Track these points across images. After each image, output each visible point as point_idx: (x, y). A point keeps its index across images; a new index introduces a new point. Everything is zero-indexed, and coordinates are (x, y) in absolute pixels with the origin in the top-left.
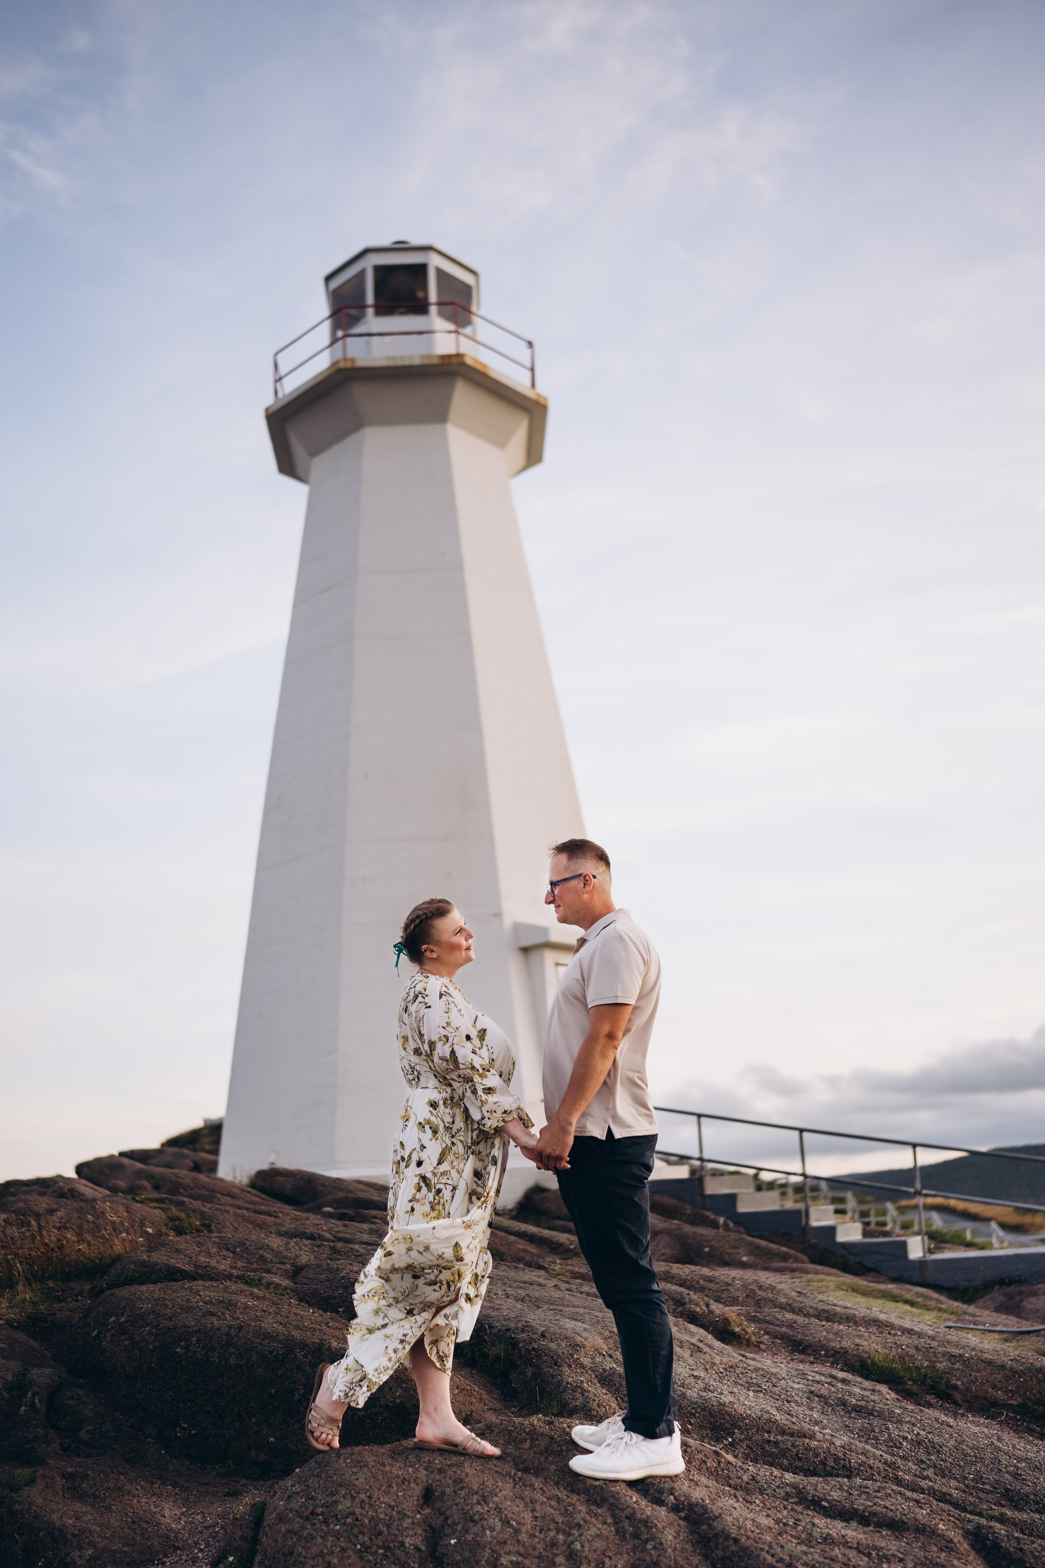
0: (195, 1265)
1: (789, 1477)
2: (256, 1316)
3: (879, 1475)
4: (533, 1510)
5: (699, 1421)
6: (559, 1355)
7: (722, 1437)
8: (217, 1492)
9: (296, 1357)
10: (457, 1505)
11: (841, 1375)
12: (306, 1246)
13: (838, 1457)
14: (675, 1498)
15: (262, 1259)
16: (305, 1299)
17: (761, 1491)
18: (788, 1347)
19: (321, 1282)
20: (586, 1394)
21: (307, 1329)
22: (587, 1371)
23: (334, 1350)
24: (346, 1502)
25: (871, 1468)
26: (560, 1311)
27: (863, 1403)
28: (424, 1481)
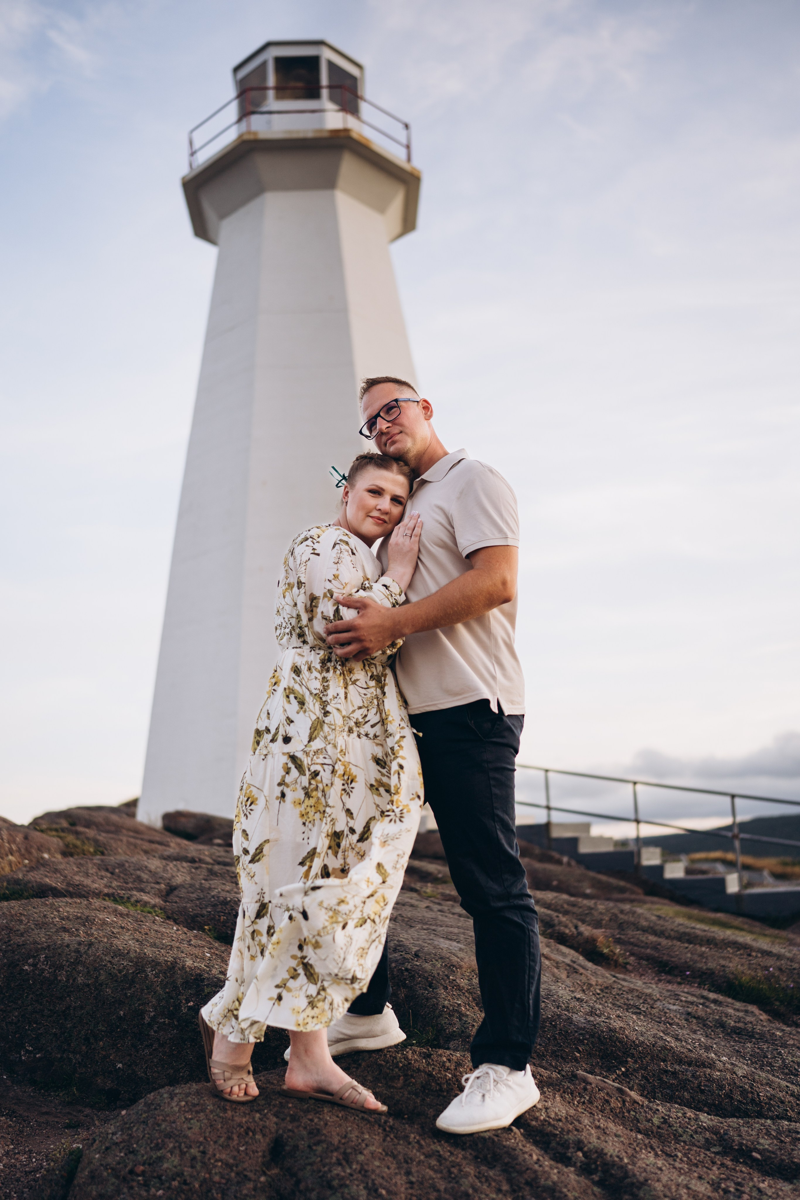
0: (69, 884)
1: (704, 1118)
2: (113, 933)
3: (793, 1111)
4: (408, 1173)
5: (588, 1048)
6: (434, 977)
7: (614, 1067)
8: (57, 1122)
9: (147, 976)
10: (311, 1164)
11: (712, 996)
12: (183, 867)
13: (745, 1090)
14: (585, 1155)
15: (139, 879)
16: (171, 917)
17: (677, 1138)
18: (654, 968)
19: (192, 901)
20: (464, 1019)
21: (164, 947)
22: (464, 993)
23: (188, 970)
24: (173, 1159)
25: (782, 1102)
26: (434, 930)
27: (741, 1025)
28: (273, 1130)
